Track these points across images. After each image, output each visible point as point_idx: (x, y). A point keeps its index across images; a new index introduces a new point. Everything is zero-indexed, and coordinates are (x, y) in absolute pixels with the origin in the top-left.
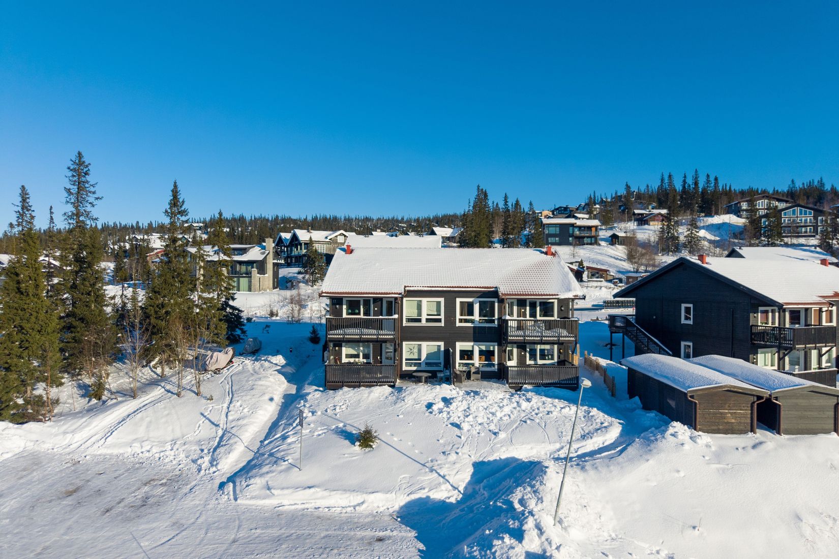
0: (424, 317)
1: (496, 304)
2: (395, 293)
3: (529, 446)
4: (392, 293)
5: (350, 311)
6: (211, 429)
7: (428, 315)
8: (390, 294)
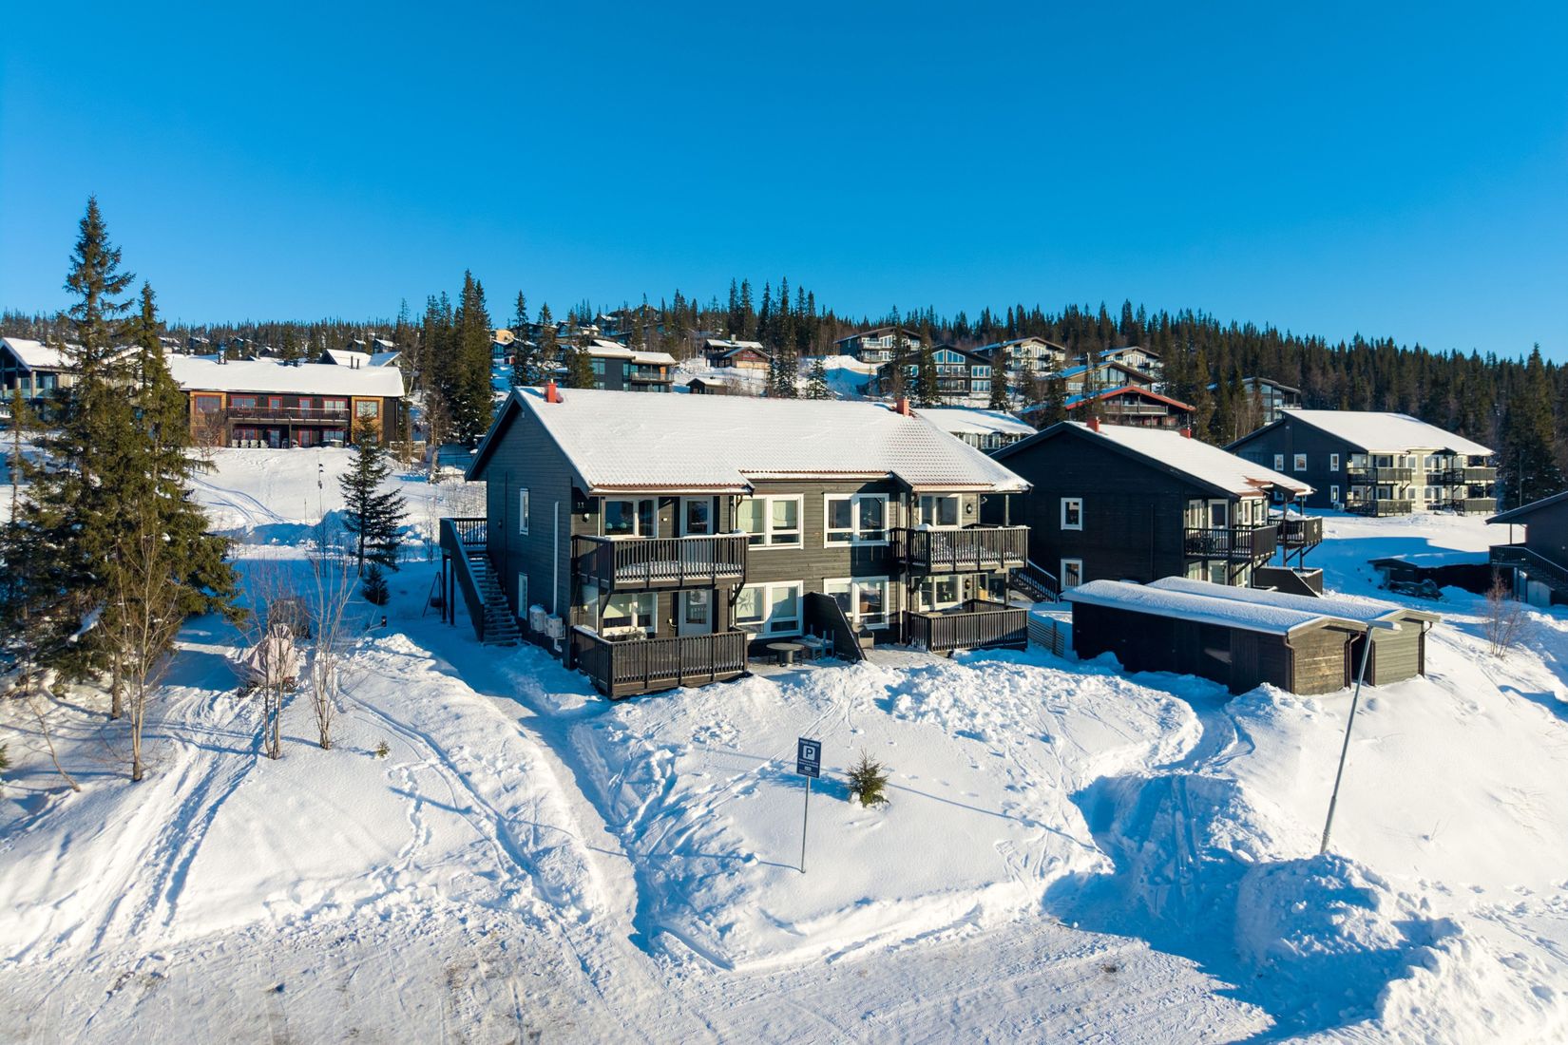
0: (769, 533)
1: (887, 504)
2: (734, 486)
3: (1110, 753)
4: (729, 486)
5: (610, 526)
6: (455, 822)
7: (775, 528)
8: (725, 486)
